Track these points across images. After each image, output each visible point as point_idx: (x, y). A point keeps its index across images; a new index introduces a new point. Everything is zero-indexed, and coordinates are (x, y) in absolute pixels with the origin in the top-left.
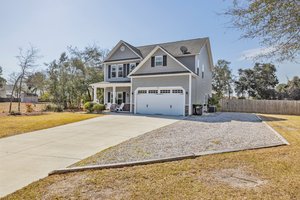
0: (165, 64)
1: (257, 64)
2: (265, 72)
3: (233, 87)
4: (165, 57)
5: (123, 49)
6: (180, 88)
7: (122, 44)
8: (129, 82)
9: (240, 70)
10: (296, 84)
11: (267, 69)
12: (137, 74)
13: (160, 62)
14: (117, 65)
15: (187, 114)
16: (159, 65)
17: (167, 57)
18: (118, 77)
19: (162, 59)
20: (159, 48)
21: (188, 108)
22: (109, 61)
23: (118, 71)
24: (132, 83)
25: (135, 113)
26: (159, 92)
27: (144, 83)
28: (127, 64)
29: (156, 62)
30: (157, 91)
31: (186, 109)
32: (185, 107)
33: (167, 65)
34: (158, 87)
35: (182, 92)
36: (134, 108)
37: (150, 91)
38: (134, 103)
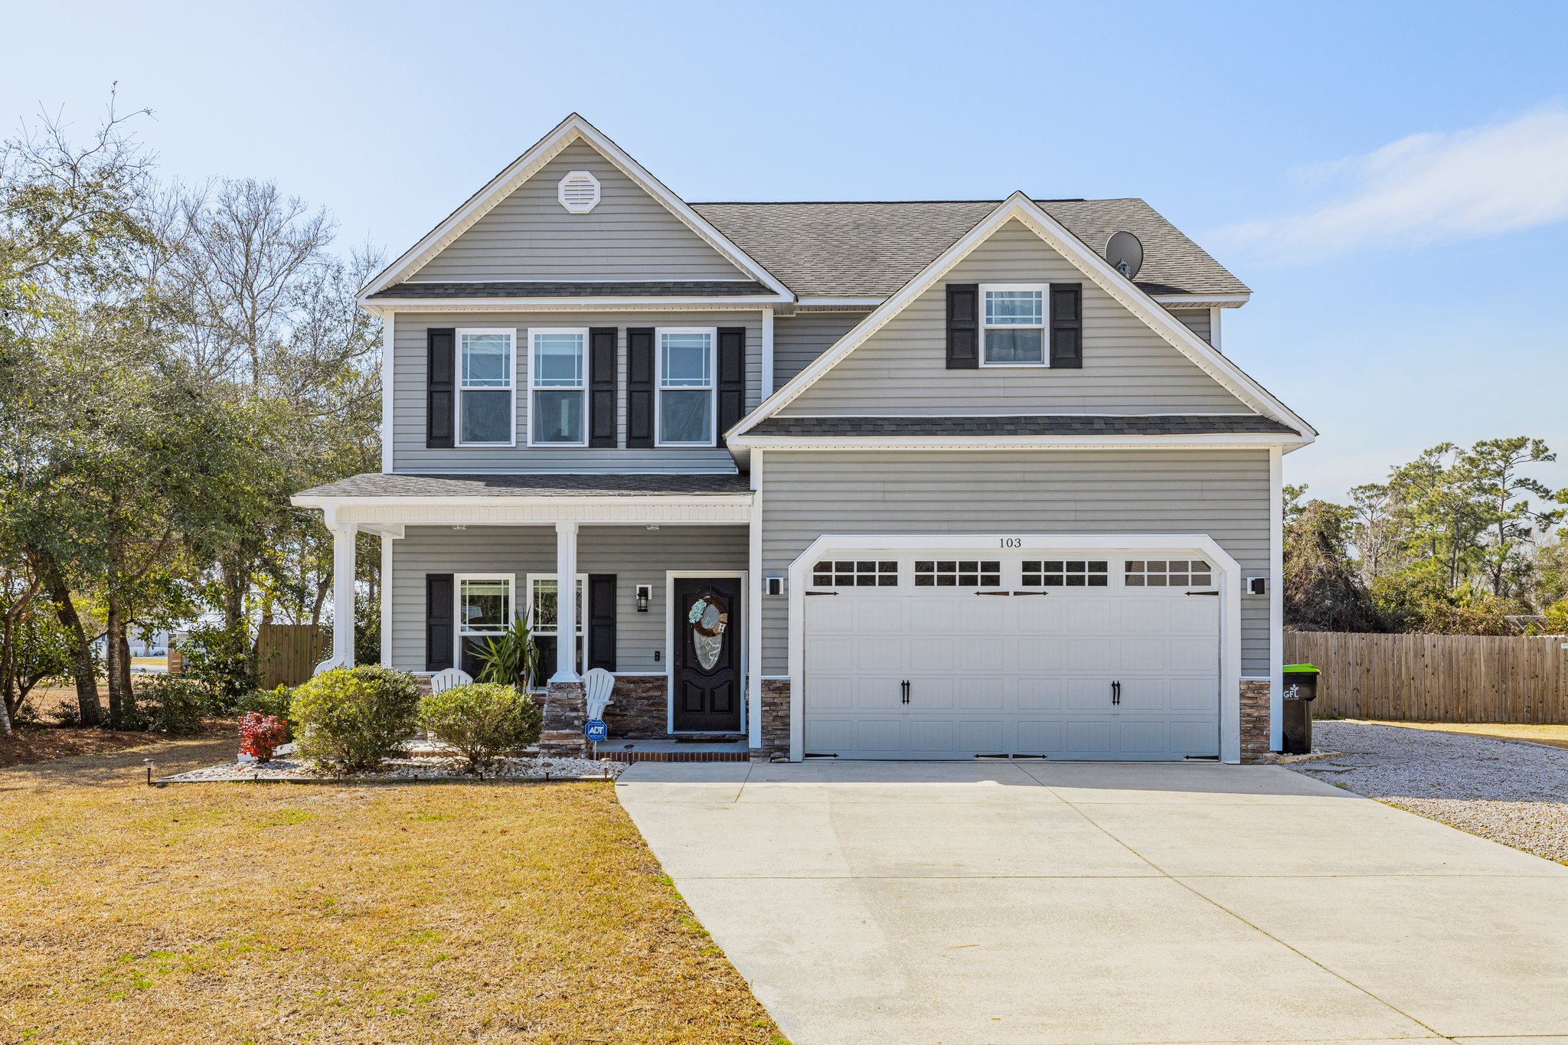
4: (1067, 298)
10: (1326, 542)
12: (820, 422)
13: (1018, 334)
14: (522, 334)
15: (1253, 751)
16: (1015, 359)
17: (1085, 294)
18: (530, 444)
19: (1039, 312)
20: (1014, 220)
21: (1261, 702)
22: (441, 291)
23: (531, 386)
24: (759, 496)
25: (796, 751)
26: (1011, 576)
27: (879, 496)
28: (629, 330)
29: (990, 333)
30: (995, 566)
31: (1249, 711)
32: (1242, 696)
33: (1085, 362)
34: (1005, 537)
35: (1207, 581)
36: (788, 716)
37: (932, 570)
38: (785, 669)
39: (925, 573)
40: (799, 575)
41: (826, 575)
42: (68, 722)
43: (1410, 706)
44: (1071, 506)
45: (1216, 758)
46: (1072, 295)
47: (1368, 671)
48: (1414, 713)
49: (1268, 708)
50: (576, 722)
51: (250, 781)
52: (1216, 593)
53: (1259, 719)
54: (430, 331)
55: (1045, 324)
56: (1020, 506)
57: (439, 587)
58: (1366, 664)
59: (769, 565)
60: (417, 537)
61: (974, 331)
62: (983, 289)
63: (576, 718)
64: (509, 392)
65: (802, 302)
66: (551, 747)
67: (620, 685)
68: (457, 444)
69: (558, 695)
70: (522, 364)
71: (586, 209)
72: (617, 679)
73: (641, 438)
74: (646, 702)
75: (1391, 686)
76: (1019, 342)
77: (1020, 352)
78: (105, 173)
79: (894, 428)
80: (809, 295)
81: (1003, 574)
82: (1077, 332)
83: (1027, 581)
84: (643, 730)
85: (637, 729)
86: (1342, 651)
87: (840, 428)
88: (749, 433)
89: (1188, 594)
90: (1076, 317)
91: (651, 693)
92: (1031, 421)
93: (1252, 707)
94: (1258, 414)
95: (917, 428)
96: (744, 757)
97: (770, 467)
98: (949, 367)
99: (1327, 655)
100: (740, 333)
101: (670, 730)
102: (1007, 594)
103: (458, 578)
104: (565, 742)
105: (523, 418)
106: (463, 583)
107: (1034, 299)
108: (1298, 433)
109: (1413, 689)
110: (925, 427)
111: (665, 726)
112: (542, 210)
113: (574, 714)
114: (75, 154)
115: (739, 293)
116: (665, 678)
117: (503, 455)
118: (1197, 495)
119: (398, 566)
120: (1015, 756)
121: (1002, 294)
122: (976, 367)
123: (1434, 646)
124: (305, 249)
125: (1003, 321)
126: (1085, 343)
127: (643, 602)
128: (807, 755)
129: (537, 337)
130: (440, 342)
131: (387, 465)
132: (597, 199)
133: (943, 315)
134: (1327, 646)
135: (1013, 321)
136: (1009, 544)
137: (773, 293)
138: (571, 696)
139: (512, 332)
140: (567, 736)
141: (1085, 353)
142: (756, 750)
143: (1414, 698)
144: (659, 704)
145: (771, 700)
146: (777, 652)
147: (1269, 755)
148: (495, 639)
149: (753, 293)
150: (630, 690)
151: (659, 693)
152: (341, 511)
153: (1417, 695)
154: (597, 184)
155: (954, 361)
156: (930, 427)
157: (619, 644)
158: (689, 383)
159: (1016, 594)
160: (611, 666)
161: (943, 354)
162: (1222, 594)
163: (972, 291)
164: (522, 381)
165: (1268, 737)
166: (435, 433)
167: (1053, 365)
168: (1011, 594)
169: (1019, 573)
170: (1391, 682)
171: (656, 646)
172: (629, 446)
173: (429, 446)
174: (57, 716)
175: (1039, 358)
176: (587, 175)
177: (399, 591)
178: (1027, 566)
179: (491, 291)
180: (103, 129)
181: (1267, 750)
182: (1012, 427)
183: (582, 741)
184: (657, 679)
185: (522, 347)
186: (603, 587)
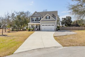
0: (49, 18)
3: (60, 23)
5: (36, 13)
6: (53, 24)
7: (36, 12)
8: (40, 23)
9: (62, 18)
10: (76, 22)
11: (69, 18)
12: (42, 21)
18: (35, 21)
20: (48, 14)
21: (55, 29)
28: (38, 18)
38: (41, 28)
39: (45, 25)
42: (22, 30)
60: (32, 24)
72: (37, 29)
73: (38, 21)
96: (40, 31)
100: (41, 18)
129: (35, 18)
130: (32, 18)
133: (46, 17)
148: (34, 27)
152: (29, 24)
159: (48, 26)
166: (32, 21)
186: (37, 26)
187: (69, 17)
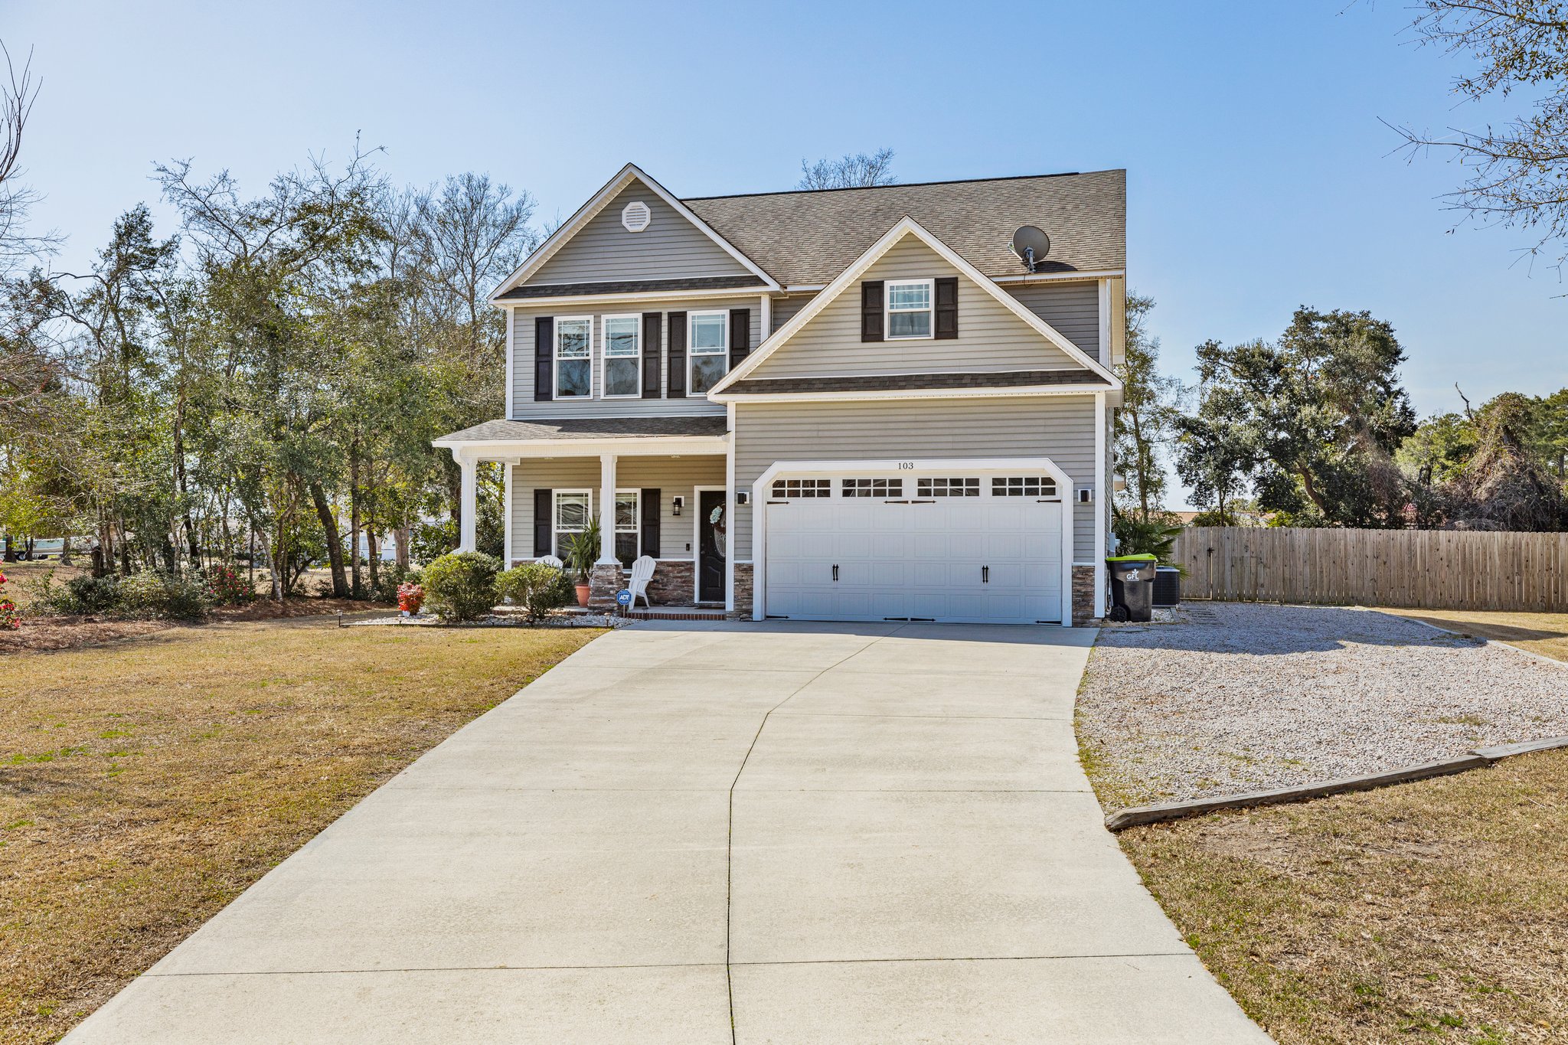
0: (947, 326)
1: (1305, 319)
2: (1350, 365)
4: (947, 288)
5: (636, 217)
6: (1043, 465)
7: (634, 186)
8: (716, 425)
9: (1210, 353)
10: (1510, 436)
11: (1361, 350)
12: (773, 382)
13: (915, 315)
14: (597, 320)
15: (1082, 617)
16: (913, 333)
17: (960, 285)
18: (602, 397)
19: (927, 299)
20: (910, 234)
21: (1088, 582)
22: (543, 292)
23: (603, 356)
24: (732, 435)
25: (758, 614)
26: (910, 490)
27: (815, 434)
28: (669, 313)
29: (893, 316)
30: (898, 482)
31: (1078, 588)
32: (1074, 577)
33: (960, 334)
34: (902, 462)
35: (1052, 492)
36: (752, 589)
37: (854, 485)
38: (750, 556)
39: (849, 488)
40: (762, 488)
41: (781, 490)
42: (325, 595)
43: (1424, 596)
44: (950, 439)
45: (1060, 623)
46: (950, 286)
47: (1385, 563)
48: (1429, 602)
49: (1093, 586)
50: (612, 592)
51: (397, 625)
52: (1059, 501)
53: (1086, 594)
54: (537, 319)
55: (932, 308)
56: (913, 439)
57: (542, 498)
58: (1383, 558)
59: (740, 483)
60: (527, 466)
61: (881, 315)
62: (888, 284)
63: (611, 589)
64: (589, 360)
65: (790, 289)
66: (595, 608)
67: (662, 568)
68: (554, 398)
69: (600, 573)
70: (597, 341)
71: (641, 228)
72: (658, 563)
73: (676, 392)
74: (679, 580)
75: (1407, 577)
76: (915, 320)
77: (916, 328)
78: (353, 194)
79: (821, 386)
80: (796, 283)
81: (904, 488)
82: (954, 313)
83: (921, 493)
84: (678, 600)
85: (674, 600)
86: (1360, 545)
87: (785, 387)
88: (722, 392)
89: (1039, 501)
90: (953, 301)
91: (683, 574)
92: (918, 378)
93: (1081, 585)
94: (1087, 369)
95: (837, 385)
96: (723, 618)
97: (741, 415)
98: (863, 341)
99: (1345, 549)
100: (746, 313)
101: (696, 600)
102: (907, 502)
103: (555, 492)
104: (604, 605)
105: (598, 378)
106: (558, 495)
107: (924, 290)
108: (1110, 384)
109: (1428, 580)
110: (843, 385)
111: (692, 598)
112: (612, 231)
113: (610, 586)
114: (333, 182)
115: (741, 286)
116: (692, 563)
117: (583, 405)
118: (1041, 429)
119: (516, 484)
120: (912, 619)
121: (903, 287)
122: (882, 341)
123: (1449, 541)
124: (511, 224)
125: (904, 306)
126: (960, 320)
127: (677, 508)
128: (768, 617)
129: (607, 321)
130: (544, 326)
131: (509, 414)
132: (648, 221)
133: (859, 304)
134: (1346, 541)
135: (912, 306)
136: (905, 466)
137: (766, 284)
138: (609, 574)
139: (591, 318)
140: (605, 601)
141: (960, 327)
142: (730, 613)
143: (1428, 588)
144: (689, 581)
145: (740, 578)
146: (745, 544)
147: (1093, 620)
148: (576, 535)
149: (752, 285)
150: (669, 572)
151: (688, 574)
152: (464, 449)
153: (1432, 585)
154: (648, 211)
155: (866, 337)
156: (847, 385)
157: (662, 538)
158: (711, 350)
159: (913, 502)
160: (655, 554)
161: (859, 331)
162: (1063, 501)
163: (879, 286)
164: (597, 352)
165: (1093, 607)
166: (540, 390)
167: (937, 338)
168: (910, 502)
169: (916, 488)
170: (1406, 573)
171: (687, 540)
172: (669, 397)
173: (536, 399)
174: (317, 590)
175: (928, 333)
176: (641, 204)
177: (515, 502)
178: (921, 482)
179: (576, 290)
180: (351, 164)
181: (1093, 616)
182: (904, 384)
183: (615, 605)
184: (687, 563)
185: (597, 329)
186: (651, 498)
187: (1342, 326)
